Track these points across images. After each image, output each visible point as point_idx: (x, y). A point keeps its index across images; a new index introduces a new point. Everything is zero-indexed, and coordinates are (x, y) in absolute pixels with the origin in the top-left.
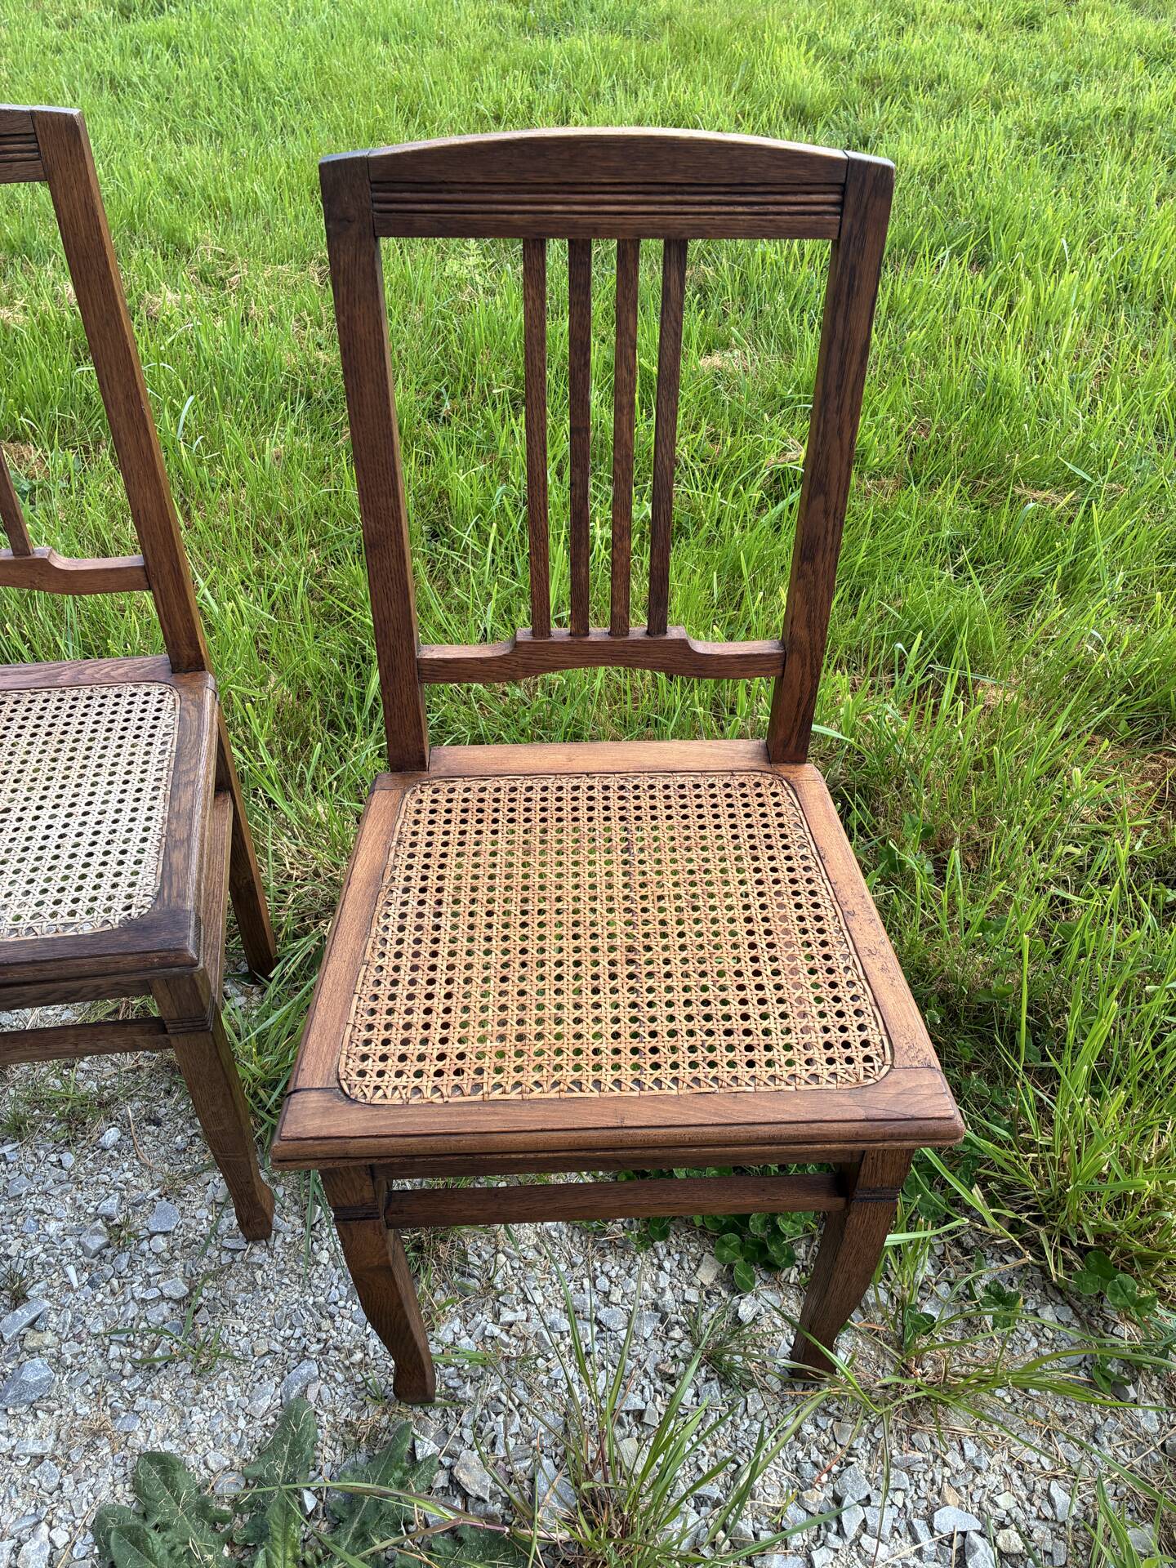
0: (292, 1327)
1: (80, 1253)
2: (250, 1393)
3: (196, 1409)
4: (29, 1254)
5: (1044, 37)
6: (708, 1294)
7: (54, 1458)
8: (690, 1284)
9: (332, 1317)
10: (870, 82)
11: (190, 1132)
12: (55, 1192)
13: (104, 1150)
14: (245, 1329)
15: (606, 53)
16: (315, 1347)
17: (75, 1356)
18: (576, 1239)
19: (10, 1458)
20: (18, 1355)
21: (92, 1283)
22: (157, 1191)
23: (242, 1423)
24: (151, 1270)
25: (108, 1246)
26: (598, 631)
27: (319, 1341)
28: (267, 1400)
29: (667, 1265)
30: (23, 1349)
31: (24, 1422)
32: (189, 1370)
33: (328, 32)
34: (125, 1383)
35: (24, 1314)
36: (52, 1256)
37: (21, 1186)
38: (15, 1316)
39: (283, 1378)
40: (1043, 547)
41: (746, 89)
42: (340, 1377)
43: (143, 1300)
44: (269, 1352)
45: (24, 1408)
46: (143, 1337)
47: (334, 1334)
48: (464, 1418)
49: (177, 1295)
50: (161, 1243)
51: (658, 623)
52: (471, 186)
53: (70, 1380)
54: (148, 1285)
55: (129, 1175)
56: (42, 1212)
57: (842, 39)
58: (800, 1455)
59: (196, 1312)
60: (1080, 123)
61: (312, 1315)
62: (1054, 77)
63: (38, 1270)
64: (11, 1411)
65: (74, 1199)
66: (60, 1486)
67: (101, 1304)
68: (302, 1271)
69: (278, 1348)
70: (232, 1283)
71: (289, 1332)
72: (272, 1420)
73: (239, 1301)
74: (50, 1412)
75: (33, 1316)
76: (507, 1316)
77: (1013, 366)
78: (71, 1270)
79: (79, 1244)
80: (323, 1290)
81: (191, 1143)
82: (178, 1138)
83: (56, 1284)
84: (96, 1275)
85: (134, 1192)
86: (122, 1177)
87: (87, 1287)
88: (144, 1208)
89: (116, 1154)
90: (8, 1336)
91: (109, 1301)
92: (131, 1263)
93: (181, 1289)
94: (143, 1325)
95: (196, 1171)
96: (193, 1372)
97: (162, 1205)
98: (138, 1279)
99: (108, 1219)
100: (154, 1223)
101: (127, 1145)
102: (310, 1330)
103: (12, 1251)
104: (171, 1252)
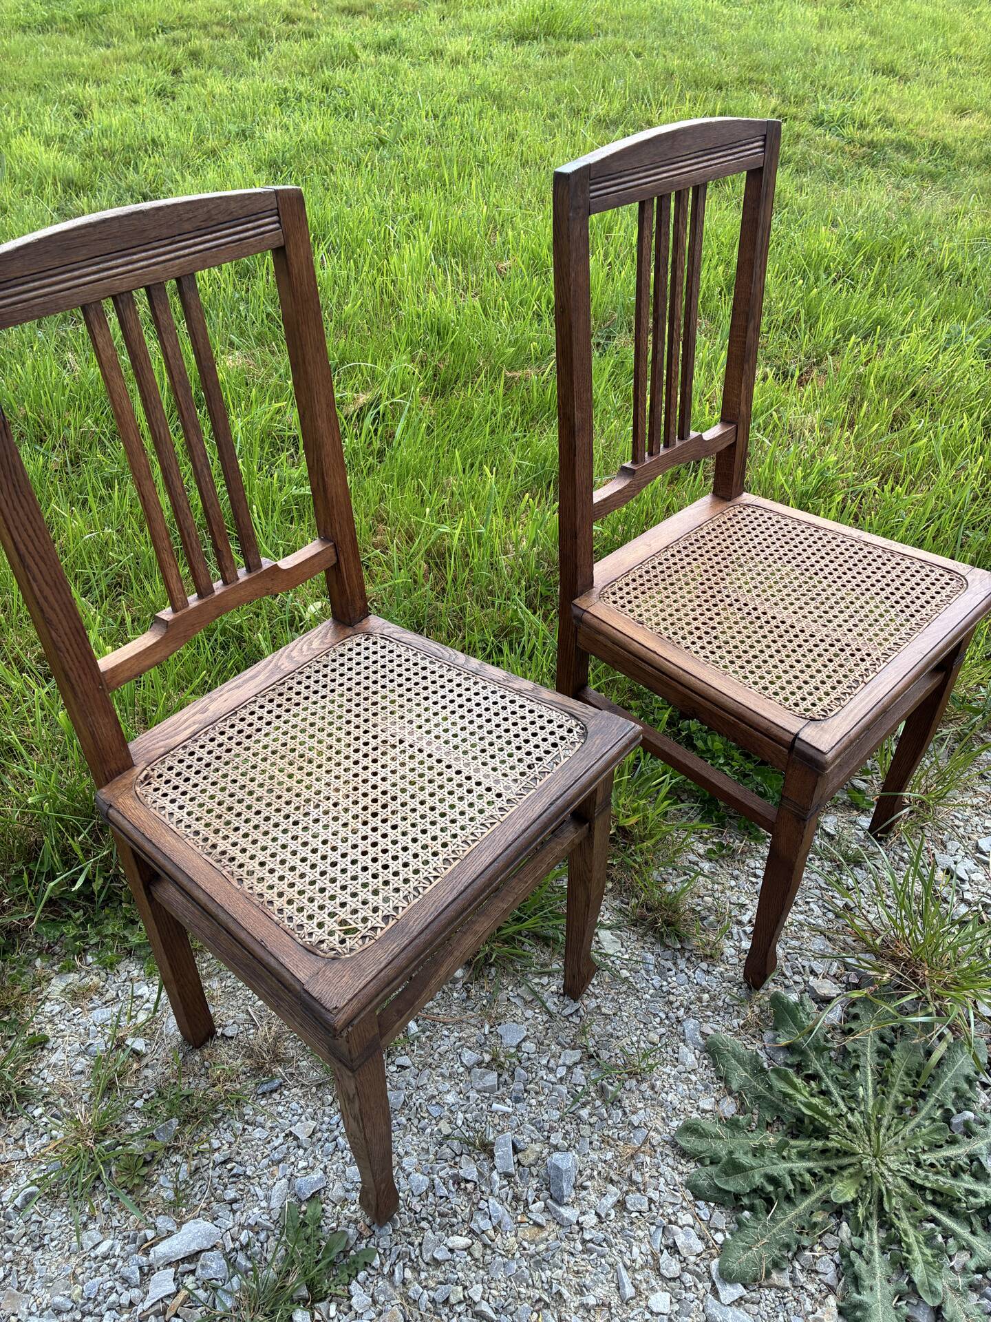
0: (655, 1015)
1: (487, 1095)
2: (677, 1062)
3: (663, 1095)
4: (459, 1123)
7: (627, 1193)
9: (669, 993)
11: (459, 986)
12: (424, 1081)
14: (634, 1040)
16: (680, 1013)
17: (565, 1138)
19: (602, 1222)
20: (531, 1173)
21: (517, 1100)
22: (487, 1027)
23: (693, 1078)
24: (544, 1062)
25: (500, 1075)
27: (678, 1009)
28: (690, 1057)
30: (531, 1165)
31: (585, 1198)
32: (634, 1082)
34: (610, 1122)
35: (503, 1152)
36: (473, 1111)
37: (397, 1098)
38: (500, 1158)
39: (684, 1041)
42: (709, 1013)
43: (561, 1079)
44: (661, 1037)
46: (588, 1094)
48: (788, 974)
49: (577, 1058)
50: (529, 1046)
53: (578, 1153)
54: (551, 1070)
55: (455, 1035)
56: (434, 1097)
59: (597, 1056)
61: (658, 1002)
63: (477, 1125)
65: (442, 1075)
66: (651, 1200)
67: (540, 1104)
68: (624, 988)
69: (663, 1030)
70: (594, 1027)
71: (658, 1020)
72: (706, 1062)
73: (611, 1031)
74: (592, 1177)
75: (511, 1147)
78: (495, 1106)
79: (479, 1091)
80: (647, 986)
81: (468, 991)
82: (455, 995)
83: (496, 1121)
84: (514, 1094)
85: (473, 1040)
86: (452, 1039)
87: (518, 1105)
88: (493, 1040)
89: (428, 1033)
90: (512, 1170)
91: (541, 1098)
92: (526, 1069)
93: (577, 1055)
94: (579, 1089)
95: (492, 1000)
96: (638, 1081)
97: (500, 1030)
98: (543, 1073)
99: (479, 1064)
100: (511, 1041)
101: (428, 1024)
102: (667, 1008)
103: (445, 1131)
104: (542, 1044)
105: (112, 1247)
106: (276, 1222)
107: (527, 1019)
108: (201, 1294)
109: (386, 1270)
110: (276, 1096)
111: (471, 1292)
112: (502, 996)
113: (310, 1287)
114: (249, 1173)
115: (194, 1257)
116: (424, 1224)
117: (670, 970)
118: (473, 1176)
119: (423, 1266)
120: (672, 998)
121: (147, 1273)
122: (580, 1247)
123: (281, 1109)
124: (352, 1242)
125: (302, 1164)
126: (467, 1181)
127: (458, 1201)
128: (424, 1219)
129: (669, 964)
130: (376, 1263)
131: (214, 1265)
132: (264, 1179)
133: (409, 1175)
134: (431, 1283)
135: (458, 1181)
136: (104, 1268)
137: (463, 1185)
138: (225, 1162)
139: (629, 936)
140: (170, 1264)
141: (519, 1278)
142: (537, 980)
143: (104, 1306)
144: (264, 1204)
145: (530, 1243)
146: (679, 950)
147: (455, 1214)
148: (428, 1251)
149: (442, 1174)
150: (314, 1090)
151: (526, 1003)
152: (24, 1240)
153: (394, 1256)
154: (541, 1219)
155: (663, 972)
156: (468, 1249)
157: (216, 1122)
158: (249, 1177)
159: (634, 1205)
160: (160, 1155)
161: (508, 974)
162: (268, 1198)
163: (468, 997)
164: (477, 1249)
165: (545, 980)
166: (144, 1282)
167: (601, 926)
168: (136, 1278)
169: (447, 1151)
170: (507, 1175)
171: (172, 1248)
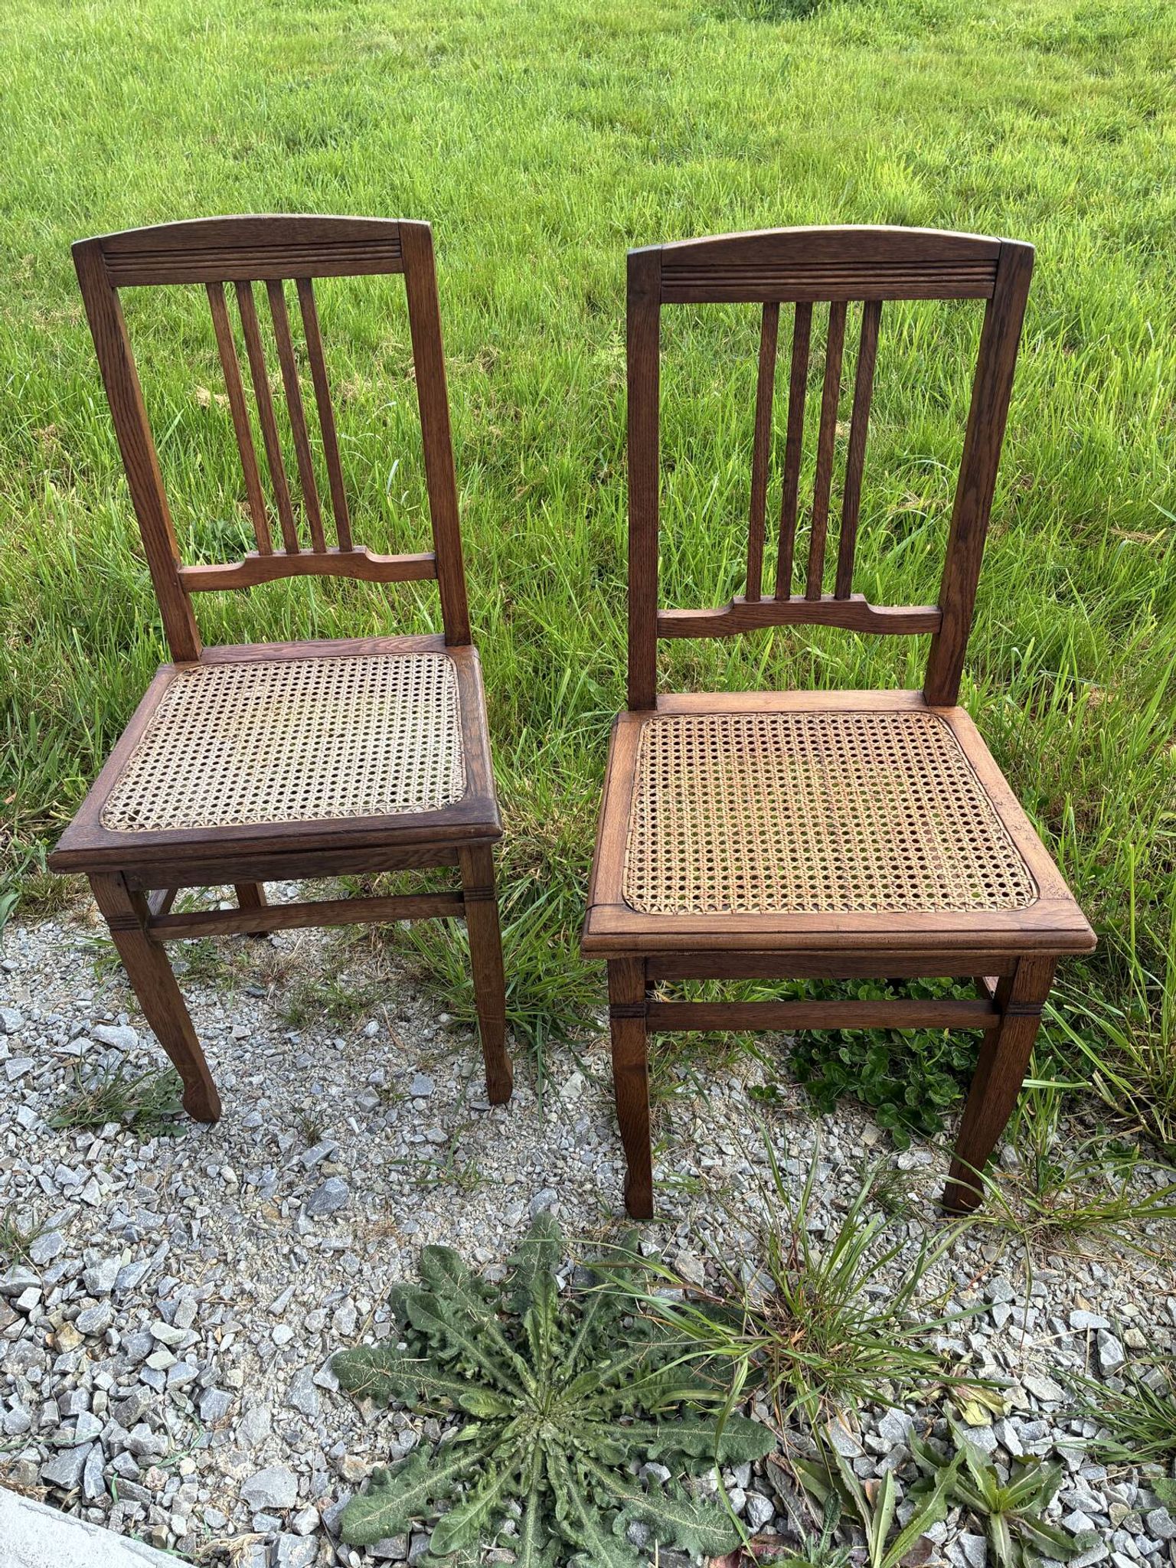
0: (533, 1165)
1: (358, 1109)
2: (503, 1207)
3: (463, 1219)
4: (318, 1108)
5: (1125, 148)
6: (871, 1152)
7: (354, 1251)
8: (856, 1145)
9: (564, 1159)
10: (965, 194)
11: (436, 1027)
12: (333, 1066)
13: (368, 1038)
14: (495, 1166)
15: (723, 176)
16: (552, 1179)
17: (363, 1180)
18: (758, 1111)
19: (317, 1251)
20: (317, 1179)
21: (370, 1130)
22: (414, 1068)
23: (500, 1230)
24: (416, 1122)
25: (380, 1104)
26: (797, 597)
27: (555, 1175)
28: (518, 1214)
29: (836, 1130)
30: (322, 1175)
31: (327, 1227)
32: (454, 1192)
33: (475, 162)
35: (320, 1150)
36: (336, 1110)
37: (306, 1060)
38: (313, 1152)
39: (529, 1200)
40: (1138, 575)
42: (575, 1201)
43: (412, 1143)
44: (516, 1182)
45: (326, 1217)
46: (415, 1168)
48: (678, 1231)
49: (439, 1140)
50: (421, 1104)
51: (843, 589)
52: (732, 268)
53: (361, 1197)
54: (415, 1132)
55: (390, 1056)
56: (325, 1079)
57: (937, 157)
58: (955, 1268)
59: (455, 1152)
60: (1160, 224)
61: (548, 1157)
62: (1135, 184)
63: (326, 1120)
64: (316, 1218)
65: (349, 1072)
66: (360, 1271)
67: (379, 1145)
68: (537, 1126)
69: (523, 1179)
70: (481, 1134)
71: (531, 1169)
72: (523, 1228)
73: (488, 1146)
74: (347, 1219)
75: (328, 1150)
76: (706, 1162)
77: (1106, 428)
78: (352, 1120)
79: (356, 1103)
80: (555, 1140)
81: (437, 1035)
82: (426, 1031)
83: (342, 1130)
84: (372, 1125)
85: (395, 1068)
86: (384, 1057)
87: (366, 1133)
88: (405, 1079)
89: (376, 1040)
90: (308, 1165)
91: (385, 1143)
92: (400, 1117)
93: (441, 1137)
94: (414, 1160)
95: (443, 1055)
96: (457, 1194)
97: (419, 1077)
98: (406, 1128)
99: (377, 1085)
100: (414, 1090)
101: (385, 1035)
102: (547, 1167)
103: (305, 1105)
104: (431, 1109)
105: (87, 1007)
107: (446, 1086)
108: (88, 1069)
109: (178, 1149)
110: (253, 1000)
111: (199, 1208)
112: (452, 1058)
113: (137, 1119)
115: (108, 1046)
116: (226, 1145)
117: (589, 1144)
118: (285, 1146)
119: (196, 1166)
120: (561, 1164)
121: (83, 1033)
122: (286, 1250)
123: (246, 1010)
125: (215, 1050)
126: (278, 1146)
127: (257, 1154)
128: (229, 1142)
129: (594, 1140)
130: (179, 1140)
131: (113, 1058)
133: (255, 1110)
134: (189, 1182)
135: (274, 1141)
136: (70, 1014)
137: (273, 1145)
139: (593, 1095)
140: (97, 1040)
141: (232, 1231)
143: (45, 1033)
145: (264, 1217)
147: (247, 1157)
148: (208, 1162)
149: (271, 1128)
150: (275, 1015)
151: (460, 1076)
152: (62, 969)
153: (190, 1146)
154: (285, 1211)
155: (581, 1140)
156: (228, 1183)
157: (208, 986)
159: (346, 1261)
161: (476, 1047)
163: (431, 1040)
164: (234, 1187)
166: (75, 1037)
167: (584, 1069)
168: (75, 1031)
169: (291, 1118)
170: (303, 1166)
171: (106, 1032)
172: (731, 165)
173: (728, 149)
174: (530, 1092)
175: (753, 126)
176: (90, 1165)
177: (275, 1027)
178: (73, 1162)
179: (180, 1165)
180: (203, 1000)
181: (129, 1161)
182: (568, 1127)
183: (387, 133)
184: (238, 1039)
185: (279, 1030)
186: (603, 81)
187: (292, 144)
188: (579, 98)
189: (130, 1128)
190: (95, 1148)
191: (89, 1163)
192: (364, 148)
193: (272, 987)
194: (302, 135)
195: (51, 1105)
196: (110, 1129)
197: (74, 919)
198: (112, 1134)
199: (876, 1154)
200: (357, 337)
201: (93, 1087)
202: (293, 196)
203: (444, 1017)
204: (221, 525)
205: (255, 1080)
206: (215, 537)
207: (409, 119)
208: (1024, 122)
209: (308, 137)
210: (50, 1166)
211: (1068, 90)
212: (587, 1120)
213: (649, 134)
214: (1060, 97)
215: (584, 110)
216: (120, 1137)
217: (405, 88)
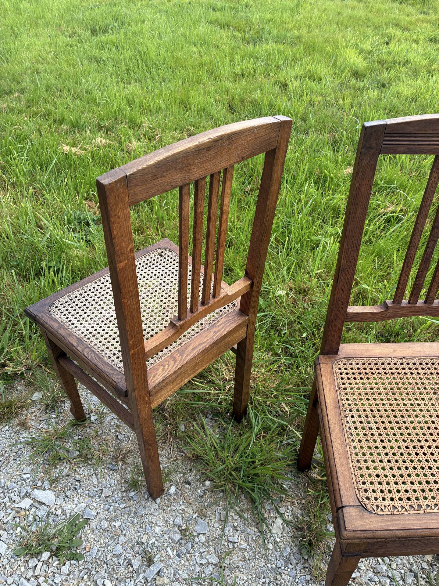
0: (264, 578)
1: (171, 542)
4: (151, 542)
6: (431, 565)
8: (423, 561)
9: (280, 574)
10: (381, 62)
11: (204, 488)
12: (156, 514)
13: (171, 495)
14: (246, 578)
21: (178, 555)
22: (196, 515)
24: (202, 551)
25: (182, 539)
30: (157, 585)
33: (173, 42)
35: (154, 569)
36: (160, 542)
38: (150, 570)
41: (335, 64)
43: (201, 564)
46: (205, 581)
47: (283, 582)
49: (215, 562)
50: (203, 538)
54: (201, 557)
55: (183, 507)
56: (152, 523)
57: (367, 46)
59: (224, 570)
61: (271, 573)
63: (155, 549)
65: (164, 517)
67: (184, 565)
68: (263, 552)
70: (235, 556)
71: (264, 580)
73: (240, 565)
75: (158, 570)
78: (169, 549)
79: (169, 537)
80: (274, 561)
81: (205, 493)
82: (199, 491)
83: (164, 555)
84: (179, 552)
85: (187, 515)
86: (180, 508)
87: (177, 557)
88: (193, 522)
89: (175, 497)
90: (149, 580)
91: (187, 564)
92: (193, 546)
93: (215, 560)
94: (203, 575)
95: (210, 506)
97: (199, 521)
98: (197, 554)
99: (180, 527)
100: (199, 529)
101: (179, 494)
102: (272, 580)
103: (144, 540)
104: (208, 542)
105: (28, 478)
106: (71, 516)
107: (214, 527)
108: (31, 518)
109: (81, 568)
110: (111, 472)
112: (214, 508)
113: (58, 549)
114: (79, 491)
115: (41, 503)
116: (105, 566)
117: (291, 564)
118: (136, 566)
119: (91, 580)
120: (279, 577)
121: (27, 495)
123: (108, 478)
124: (81, 547)
125: (95, 504)
126: (132, 567)
127: (122, 571)
128: (107, 564)
129: (294, 562)
130: (81, 562)
131: (42, 512)
132: (81, 498)
133: (118, 543)
135: (130, 563)
136: (20, 483)
137: (129, 566)
138: (77, 481)
139: (289, 532)
140: (34, 499)
142: (233, 514)
143: (8, 495)
144: (73, 506)
146: (305, 559)
147: (117, 574)
148: (97, 577)
149: (128, 555)
150: (123, 481)
151: (220, 519)
152: (14, 454)
153: (87, 566)
155: (287, 562)
157: (88, 464)
158: (78, 493)
160: (65, 461)
161: (226, 501)
162: (76, 505)
163: (201, 497)
165: (236, 517)
166: (23, 497)
167: (282, 515)
168: (23, 494)
169: (137, 548)
170: (146, 579)
171: (39, 494)
172: (281, 47)
173: (279, 40)
174: (256, 530)
175: (288, 30)
176: (36, 577)
177: (124, 489)
178: (28, 577)
179: (83, 578)
180: (86, 473)
181: (56, 575)
182: (279, 553)
183: (134, 28)
184: (106, 497)
185: (126, 491)
186: (222, 9)
187: (94, 32)
188: (213, 16)
189: (56, 553)
190: (38, 567)
191: (36, 576)
192: (125, 34)
193: (120, 464)
194: (97, 28)
195: (14, 540)
196: (46, 555)
197: (18, 425)
198: (46, 559)
199: (434, 566)
200: (131, 121)
201: (34, 529)
202: (97, 55)
203: (208, 483)
204: (78, 213)
205: (117, 524)
206: (75, 219)
207: (143, 22)
208: (399, 33)
209: (100, 29)
210: (17, 579)
211: (413, 19)
212: (288, 549)
213: (244, 31)
214: (410, 23)
215: (216, 20)
216: (50, 560)
217: (139, 9)
